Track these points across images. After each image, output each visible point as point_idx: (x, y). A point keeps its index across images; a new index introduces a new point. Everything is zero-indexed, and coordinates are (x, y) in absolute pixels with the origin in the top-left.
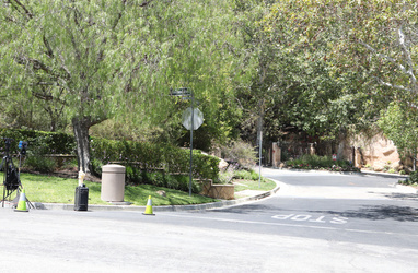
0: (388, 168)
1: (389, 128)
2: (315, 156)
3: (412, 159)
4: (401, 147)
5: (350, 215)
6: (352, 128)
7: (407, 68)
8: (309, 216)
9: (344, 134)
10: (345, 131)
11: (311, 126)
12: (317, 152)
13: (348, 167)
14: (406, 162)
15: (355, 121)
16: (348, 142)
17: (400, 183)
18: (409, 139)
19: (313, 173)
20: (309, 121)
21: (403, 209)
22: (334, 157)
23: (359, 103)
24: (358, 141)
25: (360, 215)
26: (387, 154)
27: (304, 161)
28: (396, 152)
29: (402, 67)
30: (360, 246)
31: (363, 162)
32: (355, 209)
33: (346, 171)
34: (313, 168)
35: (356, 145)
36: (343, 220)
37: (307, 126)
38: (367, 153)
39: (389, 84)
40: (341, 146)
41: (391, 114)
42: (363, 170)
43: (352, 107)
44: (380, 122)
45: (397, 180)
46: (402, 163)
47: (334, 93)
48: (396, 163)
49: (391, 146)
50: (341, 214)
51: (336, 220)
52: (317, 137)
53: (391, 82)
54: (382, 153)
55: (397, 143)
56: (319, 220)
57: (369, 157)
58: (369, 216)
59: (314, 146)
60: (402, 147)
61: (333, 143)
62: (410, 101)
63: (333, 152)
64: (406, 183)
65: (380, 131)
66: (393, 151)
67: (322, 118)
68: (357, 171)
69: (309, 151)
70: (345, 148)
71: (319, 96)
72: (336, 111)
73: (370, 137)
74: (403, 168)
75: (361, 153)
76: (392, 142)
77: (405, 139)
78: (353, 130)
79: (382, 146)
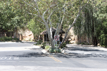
0: (30, 40)
1: (31, 27)
2: (7, 37)
5: (20, 56)
6: (18, 27)
7: (37, 9)
8: (6, 58)
9: (16, 30)
10: (16, 28)
13: (18, 40)
14: (36, 38)
15: (20, 25)
16: (17, 32)
17: (34, 45)
18: (37, 31)
19: (6, 42)
20: (4, 25)
21: (36, 53)
22: (13, 37)
23: (21, 19)
24: (20, 32)
25: (23, 56)
26: (30, 36)
27: (3, 39)
28: (33, 35)
29: (35, 8)
30: (25, 67)
31: (22, 38)
32: (21, 54)
33: (17, 42)
35: (20, 33)
36: (18, 58)
37: (4, 27)
38: (24, 35)
39: (31, 14)
40: (15, 33)
41: (32, 22)
42: (22, 41)
44: (28, 26)
45: (33, 44)
46: (34, 38)
47: (13, 16)
48: (33, 38)
50: (17, 56)
51: (15, 58)
52: (7, 30)
54: (28, 35)
55: (33, 32)
56: (10, 59)
57: (24, 37)
58: (26, 56)
59: (6, 33)
60: (35, 33)
61: (12, 33)
62: (38, 19)
63: (12, 35)
64: (36, 45)
65: (27, 28)
67: (9, 25)
68: (21, 41)
69: (4, 35)
70: (16, 34)
71: (8, 17)
72: (14, 22)
73: (24, 30)
74: (35, 40)
75: (21, 35)
76: (31, 32)
77: (35, 31)
78: (19, 28)
79: (28, 33)
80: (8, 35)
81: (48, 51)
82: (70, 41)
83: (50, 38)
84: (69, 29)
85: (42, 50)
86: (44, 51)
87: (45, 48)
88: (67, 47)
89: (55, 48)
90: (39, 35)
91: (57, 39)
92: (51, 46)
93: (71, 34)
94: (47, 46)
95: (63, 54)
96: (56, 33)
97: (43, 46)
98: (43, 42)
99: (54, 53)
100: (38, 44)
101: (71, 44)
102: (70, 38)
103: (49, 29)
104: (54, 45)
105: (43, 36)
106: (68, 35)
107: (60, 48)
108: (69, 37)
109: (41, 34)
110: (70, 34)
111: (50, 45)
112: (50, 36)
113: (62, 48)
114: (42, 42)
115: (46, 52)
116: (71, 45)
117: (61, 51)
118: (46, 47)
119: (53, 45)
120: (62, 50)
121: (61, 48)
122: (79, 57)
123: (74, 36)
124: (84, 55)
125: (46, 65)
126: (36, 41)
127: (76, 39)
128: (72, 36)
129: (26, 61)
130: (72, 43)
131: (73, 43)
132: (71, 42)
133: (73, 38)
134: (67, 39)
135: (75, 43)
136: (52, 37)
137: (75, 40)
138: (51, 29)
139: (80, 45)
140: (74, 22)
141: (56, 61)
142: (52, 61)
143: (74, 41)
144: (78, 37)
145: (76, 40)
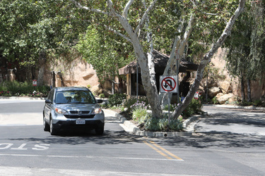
1: (88, 51)
2: (16, 82)
3: (111, 82)
4: (100, 71)
5: (52, 141)
6: (52, 52)
8: (10, 145)
9: (44, 59)
10: (45, 56)
11: (11, 52)
12: (17, 78)
14: (105, 85)
15: (54, 46)
16: (48, 67)
18: (107, 63)
19: (13, 100)
20: (8, 46)
22: (35, 83)
23: (58, 26)
24: (58, 66)
25: (61, 141)
26: (86, 78)
27: (4, 88)
28: (95, 75)
30: (62, 171)
34: (13, 95)
35: (56, 70)
36: (45, 147)
37: (6, 53)
38: (67, 78)
40: (41, 72)
41: (89, 38)
43: (52, 31)
44: (79, 46)
46: (101, 86)
47: (33, 17)
48: (96, 87)
49: (90, 69)
50: (43, 140)
51: (38, 146)
52: (16, 63)
53: (88, 6)
54: (82, 77)
55: (95, 66)
56: (20, 148)
57: (69, 82)
58: (70, 142)
59: (14, 72)
61: (34, 69)
62: (108, 24)
63: (34, 78)
64: (106, 106)
65: (79, 54)
66: (92, 75)
67: (22, 44)
69: (9, 77)
70: (45, 73)
71: (18, 21)
72: (36, 35)
73: (69, 61)
74: (103, 92)
75: (61, 78)
76: (91, 66)
77: (103, 62)
78: (53, 55)
79: (82, 70)
80: (19, 77)
81: (142, 126)
82: (216, 94)
83: (148, 85)
84: (211, 56)
85: (122, 123)
86: (129, 126)
87: (134, 116)
88: (204, 115)
89: (162, 117)
90: (114, 76)
91: (169, 88)
92: (151, 111)
93: (220, 72)
94: (137, 110)
95: (190, 134)
96: (167, 68)
97: (125, 109)
98: (129, 97)
99: (159, 130)
100: (112, 106)
101: (219, 103)
102: (217, 86)
103: (143, 56)
104: (162, 107)
105: (128, 80)
106: (210, 74)
107: (180, 117)
108: (212, 82)
109: (121, 71)
110: (216, 71)
111: (148, 108)
112: (147, 79)
113: (186, 116)
114: (125, 97)
115: (136, 130)
116: (219, 109)
117: (184, 125)
118: (135, 114)
119: (156, 107)
120: (188, 124)
121: (185, 118)
122: (238, 146)
123: (228, 77)
124: (255, 139)
125: (128, 168)
126: (106, 96)
127: (235, 87)
128: (223, 78)
129: (70, 154)
130: (223, 103)
131: (227, 101)
132: (221, 97)
133: (224, 84)
134: (205, 88)
135: (231, 100)
136: (153, 82)
137: (231, 92)
138: (150, 57)
139: (249, 107)
140: (224, 31)
141: (165, 158)
142: (150, 156)
143: (231, 95)
144: (243, 81)
145: (236, 93)
